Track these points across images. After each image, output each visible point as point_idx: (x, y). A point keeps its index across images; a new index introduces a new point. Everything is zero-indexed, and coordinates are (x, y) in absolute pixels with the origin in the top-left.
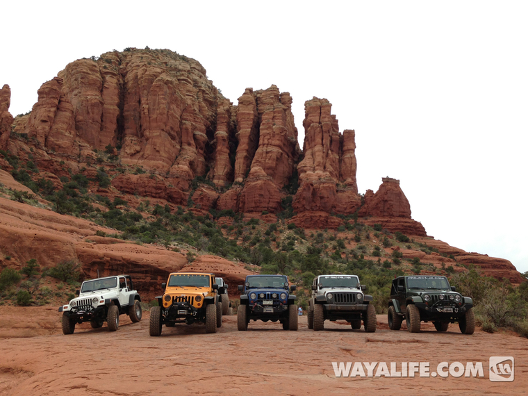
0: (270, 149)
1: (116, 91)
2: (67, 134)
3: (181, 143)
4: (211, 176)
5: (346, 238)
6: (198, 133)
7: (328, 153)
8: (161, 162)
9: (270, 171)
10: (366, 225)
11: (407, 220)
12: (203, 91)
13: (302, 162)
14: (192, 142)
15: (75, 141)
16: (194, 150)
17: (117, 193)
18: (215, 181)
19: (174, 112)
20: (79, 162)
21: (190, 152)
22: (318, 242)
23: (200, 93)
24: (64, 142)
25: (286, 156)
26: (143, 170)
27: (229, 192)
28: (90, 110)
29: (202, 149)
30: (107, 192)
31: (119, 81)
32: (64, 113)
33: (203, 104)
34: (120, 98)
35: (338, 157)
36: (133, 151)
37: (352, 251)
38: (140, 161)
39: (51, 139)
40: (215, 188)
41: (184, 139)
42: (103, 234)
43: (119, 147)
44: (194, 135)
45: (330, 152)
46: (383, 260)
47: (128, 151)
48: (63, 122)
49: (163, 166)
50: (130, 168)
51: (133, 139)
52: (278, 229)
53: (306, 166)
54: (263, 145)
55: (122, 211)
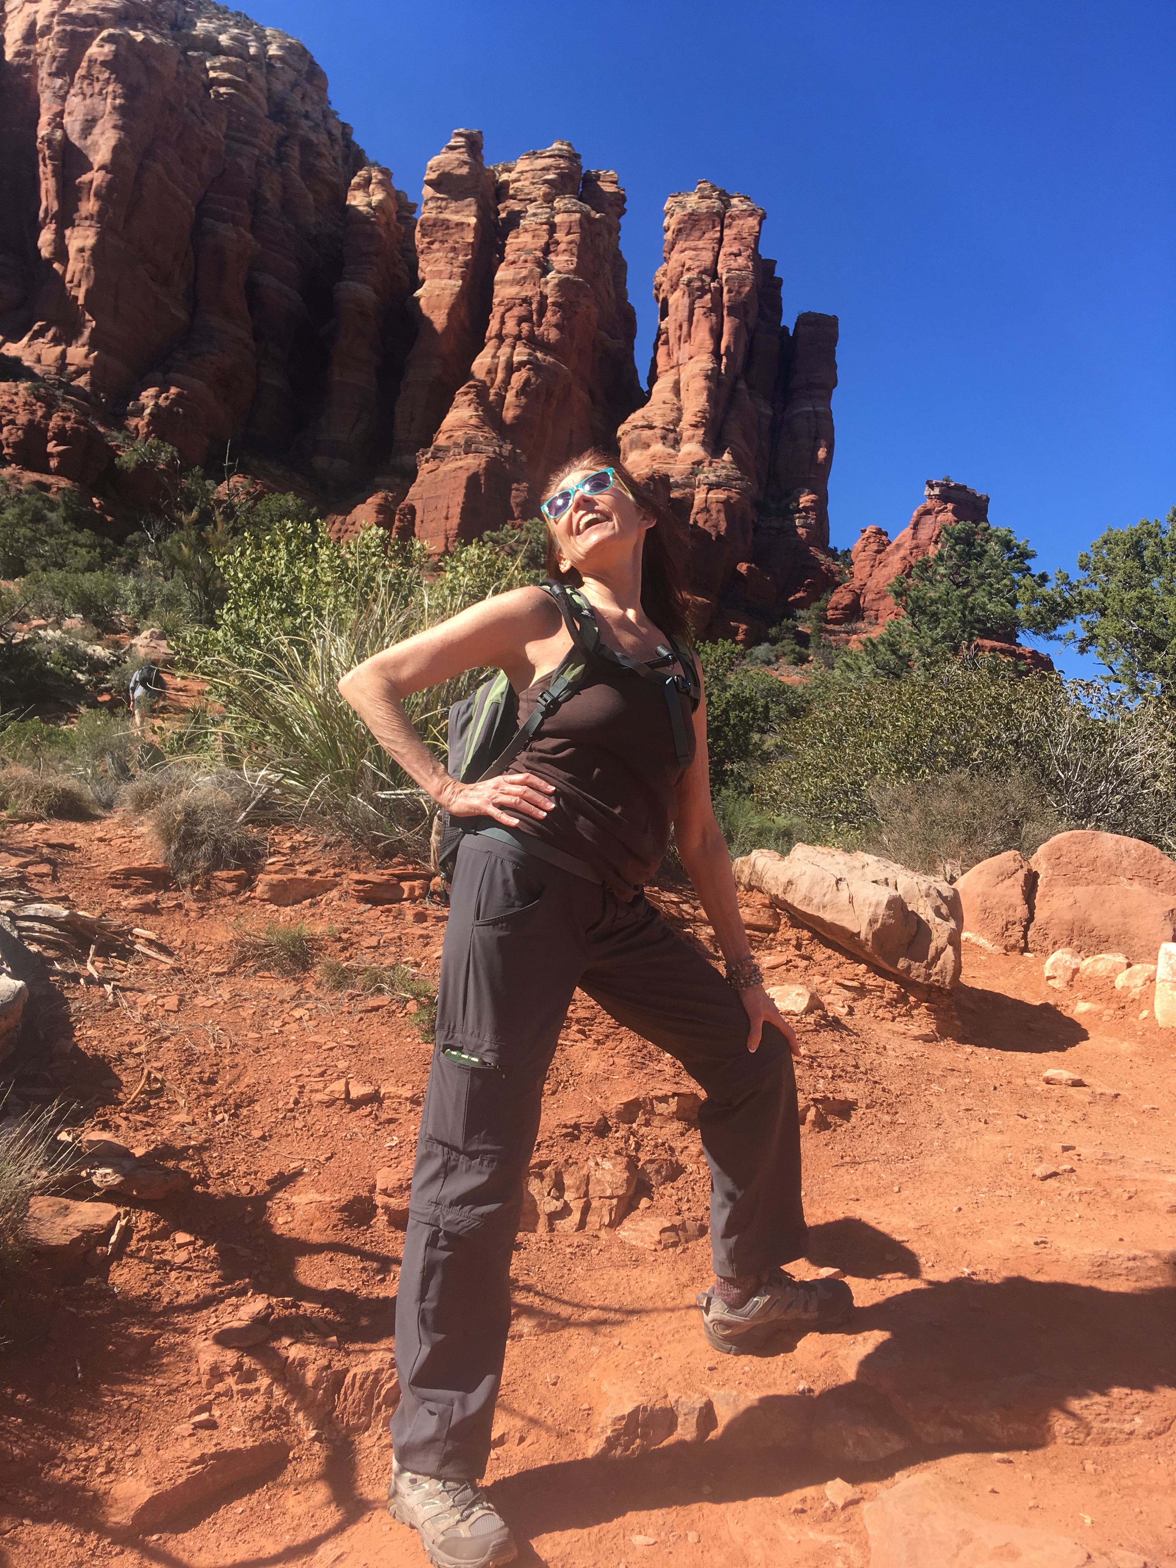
0: (523, 354)
3: (194, 305)
4: (308, 443)
6: (270, 281)
7: (733, 390)
13: (639, 413)
14: (241, 307)
16: (246, 336)
18: (320, 462)
19: (172, 176)
21: (228, 340)
23: (293, 147)
29: (279, 345)
35: (769, 412)
41: (208, 287)
44: (251, 289)
45: (742, 385)
53: (651, 427)
54: (500, 338)
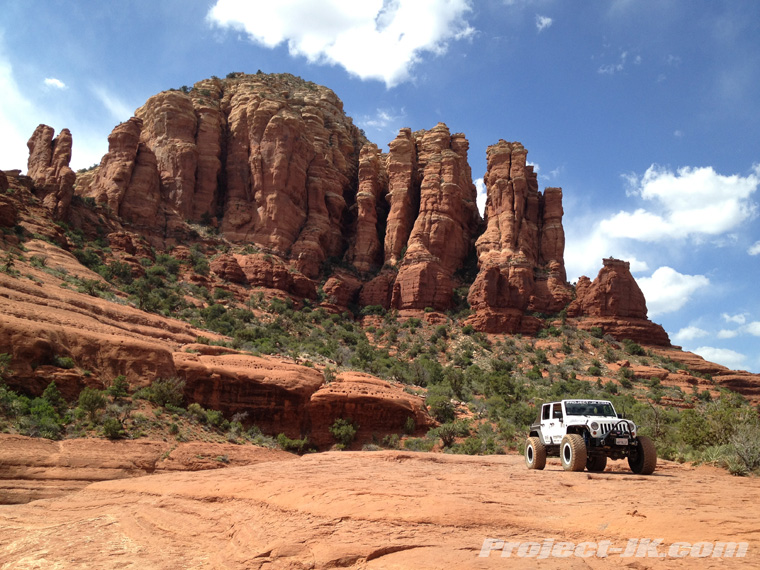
0: (435, 217)
1: (216, 136)
2: (148, 198)
3: (307, 210)
4: (351, 256)
5: (549, 348)
6: (332, 194)
7: (521, 223)
8: (279, 237)
9: (436, 249)
10: (579, 328)
11: (641, 322)
12: (340, 135)
13: (483, 236)
14: (324, 207)
15: (159, 208)
16: (327, 218)
17: (219, 281)
18: (357, 264)
19: (299, 164)
20: (165, 237)
21: (321, 222)
22: (507, 354)
23: (335, 137)
24: (146, 210)
25: (460, 228)
26: (254, 248)
27: (378, 279)
28: (179, 164)
29: (337, 218)
30: (204, 280)
31: (220, 121)
32: (144, 168)
33: (340, 153)
34: (221, 146)
35: (536, 229)
36: (239, 221)
37: (559, 367)
38: (250, 236)
39: (127, 205)
40: (357, 274)
41: (312, 203)
42: (207, 342)
43: (220, 216)
44: (326, 197)
45: (524, 221)
46: (605, 380)
47: (233, 221)
48: (144, 182)
49: (282, 243)
50: (235, 246)
51: (240, 203)
52: (449, 334)
53: (488, 243)
54: (426, 211)
55: (226, 307)
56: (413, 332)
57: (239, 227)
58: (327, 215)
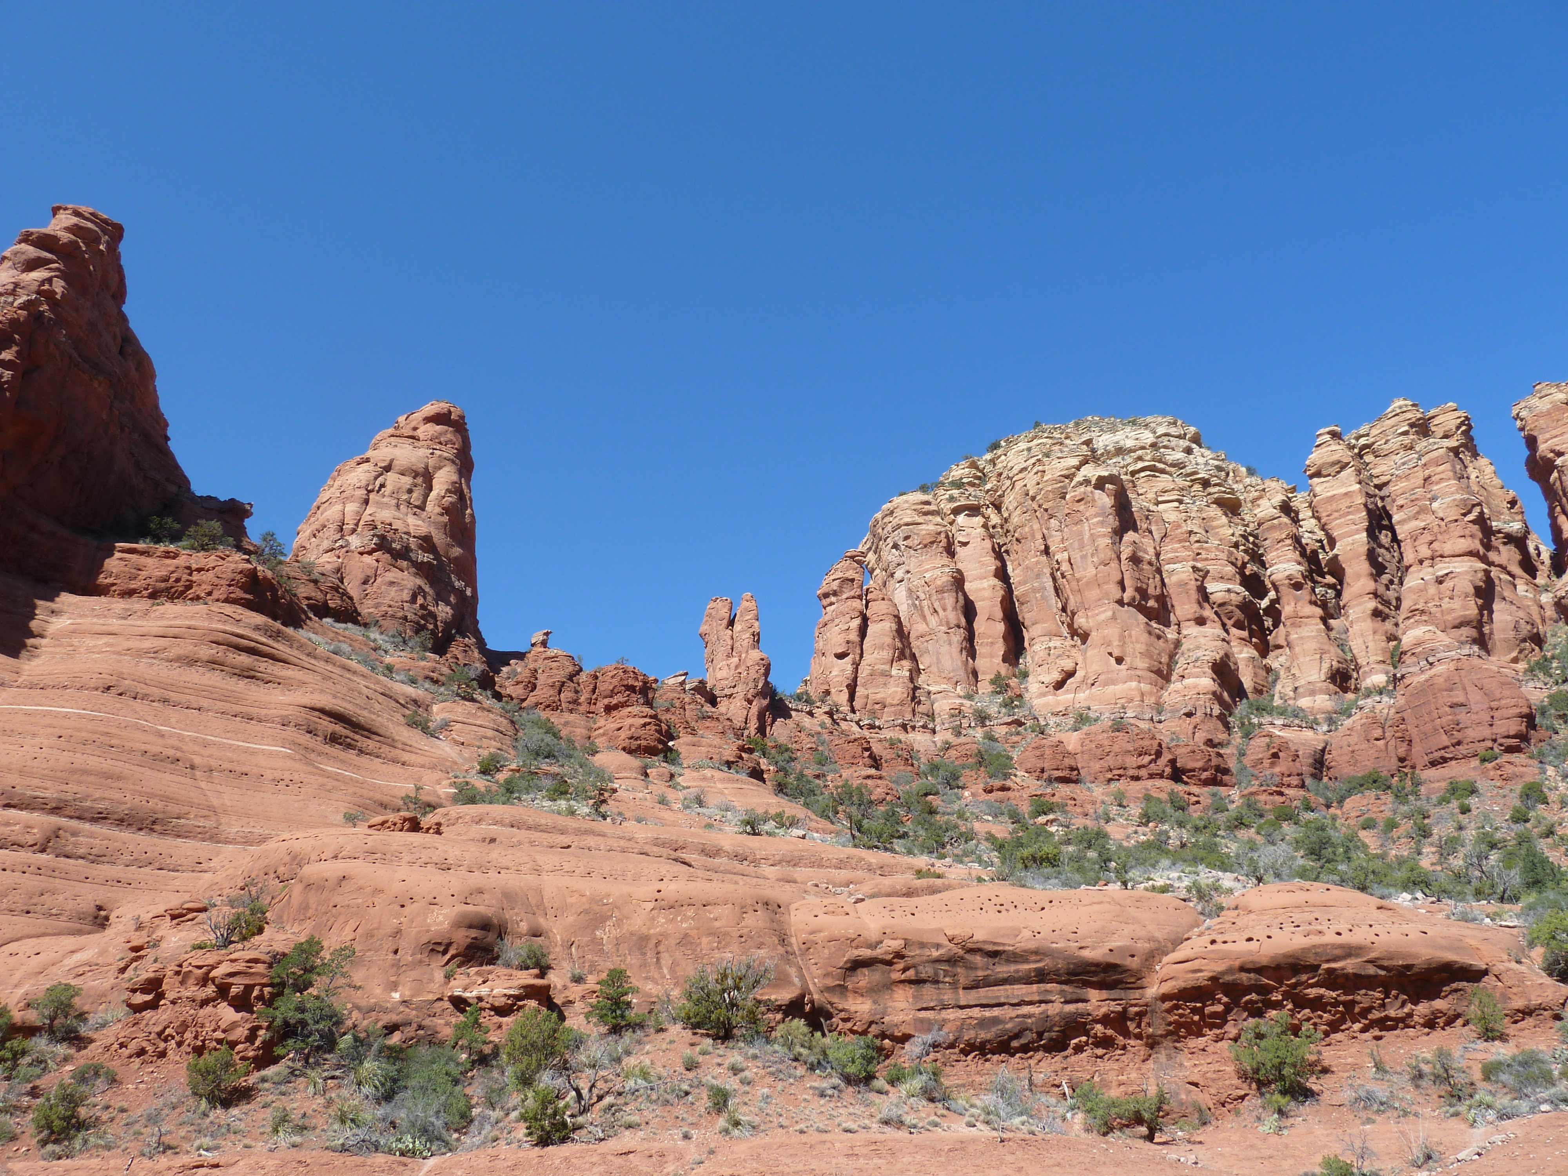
0: (1442, 568)
1: (987, 545)
3: (1177, 624)
4: (1288, 690)
6: (1215, 587)
8: (1134, 684)
9: (1467, 632)
14: (1209, 614)
15: (917, 685)
16: (1218, 632)
17: (1035, 786)
19: (1140, 548)
20: (933, 731)
21: (1210, 640)
24: (893, 692)
26: (1092, 715)
27: (1356, 719)
28: (937, 605)
29: (1240, 627)
30: (1009, 789)
32: (879, 625)
33: (1213, 512)
36: (1056, 676)
38: (1081, 696)
39: (862, 691)
40: (1309, 721)
41: (1183, 611)
43: (1022, 675)
44: (1208, 595)
47: (1046, 679)
48: (882, 647)
49: (1142, 695)
50: (1057, 719)
51: (1051, 644)
54: (1419, 562)
55: (1053, 829)
56: (1465, 810)
57: (1059, 685)
58: (1218, 624)
